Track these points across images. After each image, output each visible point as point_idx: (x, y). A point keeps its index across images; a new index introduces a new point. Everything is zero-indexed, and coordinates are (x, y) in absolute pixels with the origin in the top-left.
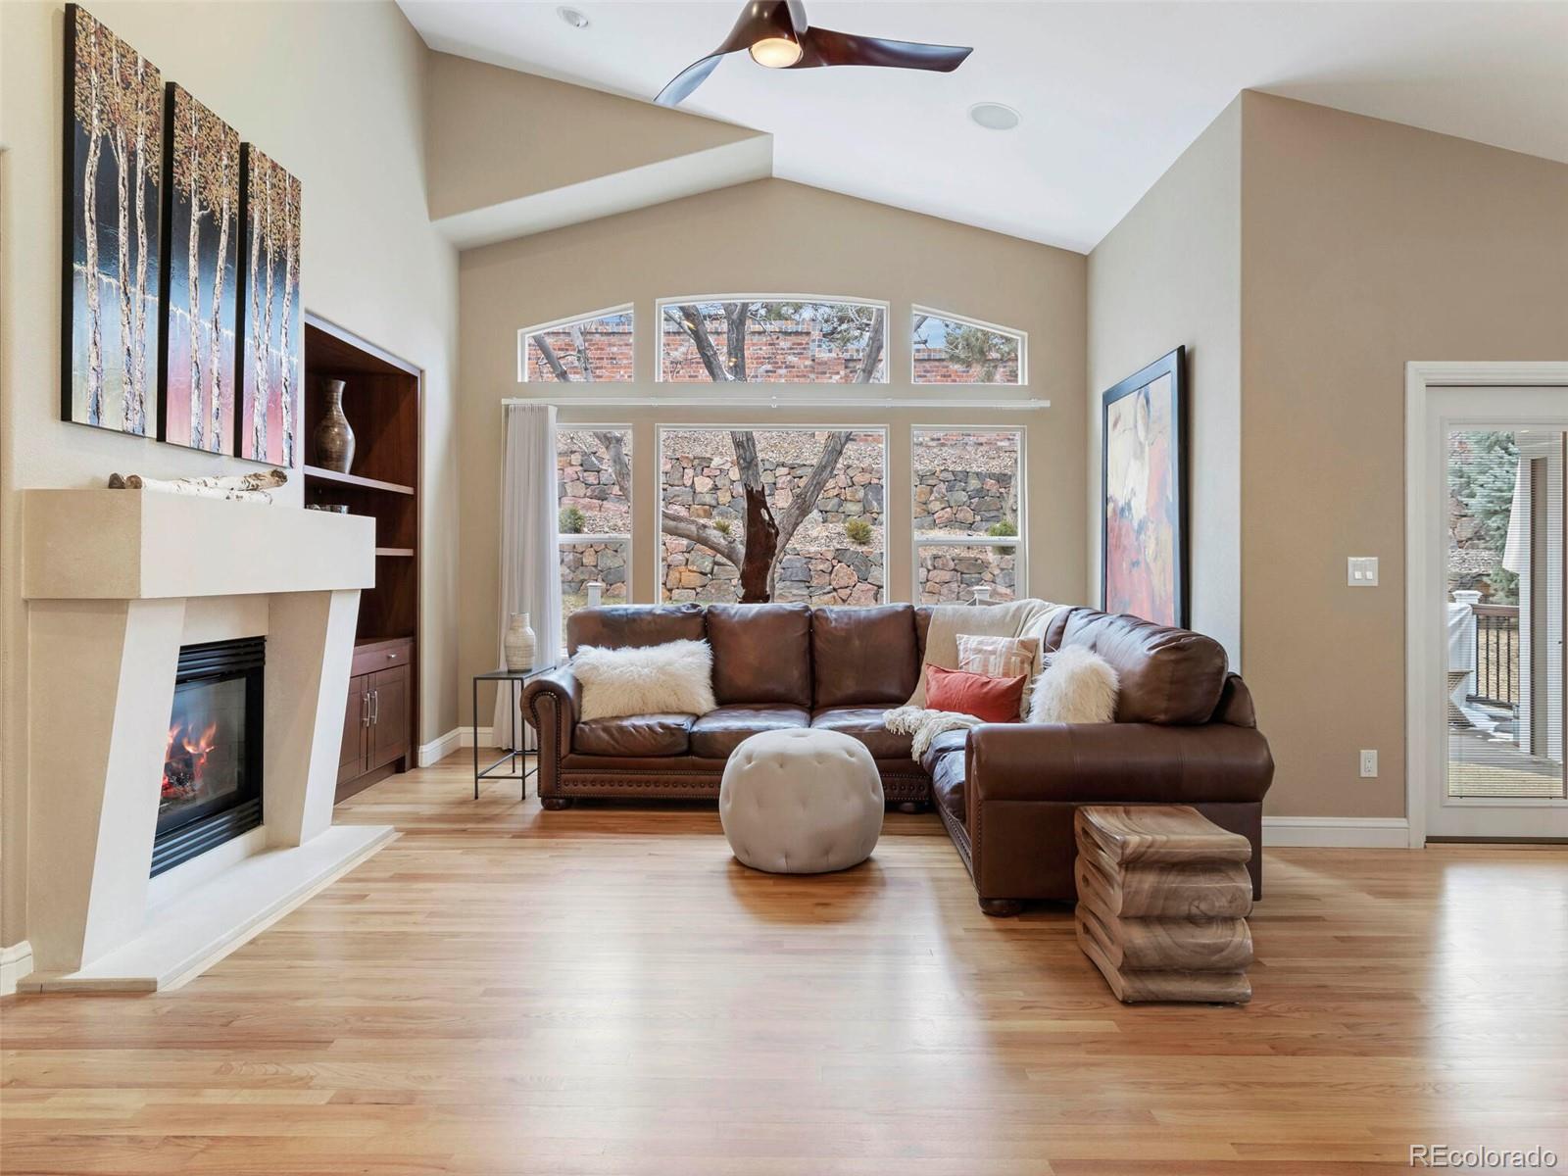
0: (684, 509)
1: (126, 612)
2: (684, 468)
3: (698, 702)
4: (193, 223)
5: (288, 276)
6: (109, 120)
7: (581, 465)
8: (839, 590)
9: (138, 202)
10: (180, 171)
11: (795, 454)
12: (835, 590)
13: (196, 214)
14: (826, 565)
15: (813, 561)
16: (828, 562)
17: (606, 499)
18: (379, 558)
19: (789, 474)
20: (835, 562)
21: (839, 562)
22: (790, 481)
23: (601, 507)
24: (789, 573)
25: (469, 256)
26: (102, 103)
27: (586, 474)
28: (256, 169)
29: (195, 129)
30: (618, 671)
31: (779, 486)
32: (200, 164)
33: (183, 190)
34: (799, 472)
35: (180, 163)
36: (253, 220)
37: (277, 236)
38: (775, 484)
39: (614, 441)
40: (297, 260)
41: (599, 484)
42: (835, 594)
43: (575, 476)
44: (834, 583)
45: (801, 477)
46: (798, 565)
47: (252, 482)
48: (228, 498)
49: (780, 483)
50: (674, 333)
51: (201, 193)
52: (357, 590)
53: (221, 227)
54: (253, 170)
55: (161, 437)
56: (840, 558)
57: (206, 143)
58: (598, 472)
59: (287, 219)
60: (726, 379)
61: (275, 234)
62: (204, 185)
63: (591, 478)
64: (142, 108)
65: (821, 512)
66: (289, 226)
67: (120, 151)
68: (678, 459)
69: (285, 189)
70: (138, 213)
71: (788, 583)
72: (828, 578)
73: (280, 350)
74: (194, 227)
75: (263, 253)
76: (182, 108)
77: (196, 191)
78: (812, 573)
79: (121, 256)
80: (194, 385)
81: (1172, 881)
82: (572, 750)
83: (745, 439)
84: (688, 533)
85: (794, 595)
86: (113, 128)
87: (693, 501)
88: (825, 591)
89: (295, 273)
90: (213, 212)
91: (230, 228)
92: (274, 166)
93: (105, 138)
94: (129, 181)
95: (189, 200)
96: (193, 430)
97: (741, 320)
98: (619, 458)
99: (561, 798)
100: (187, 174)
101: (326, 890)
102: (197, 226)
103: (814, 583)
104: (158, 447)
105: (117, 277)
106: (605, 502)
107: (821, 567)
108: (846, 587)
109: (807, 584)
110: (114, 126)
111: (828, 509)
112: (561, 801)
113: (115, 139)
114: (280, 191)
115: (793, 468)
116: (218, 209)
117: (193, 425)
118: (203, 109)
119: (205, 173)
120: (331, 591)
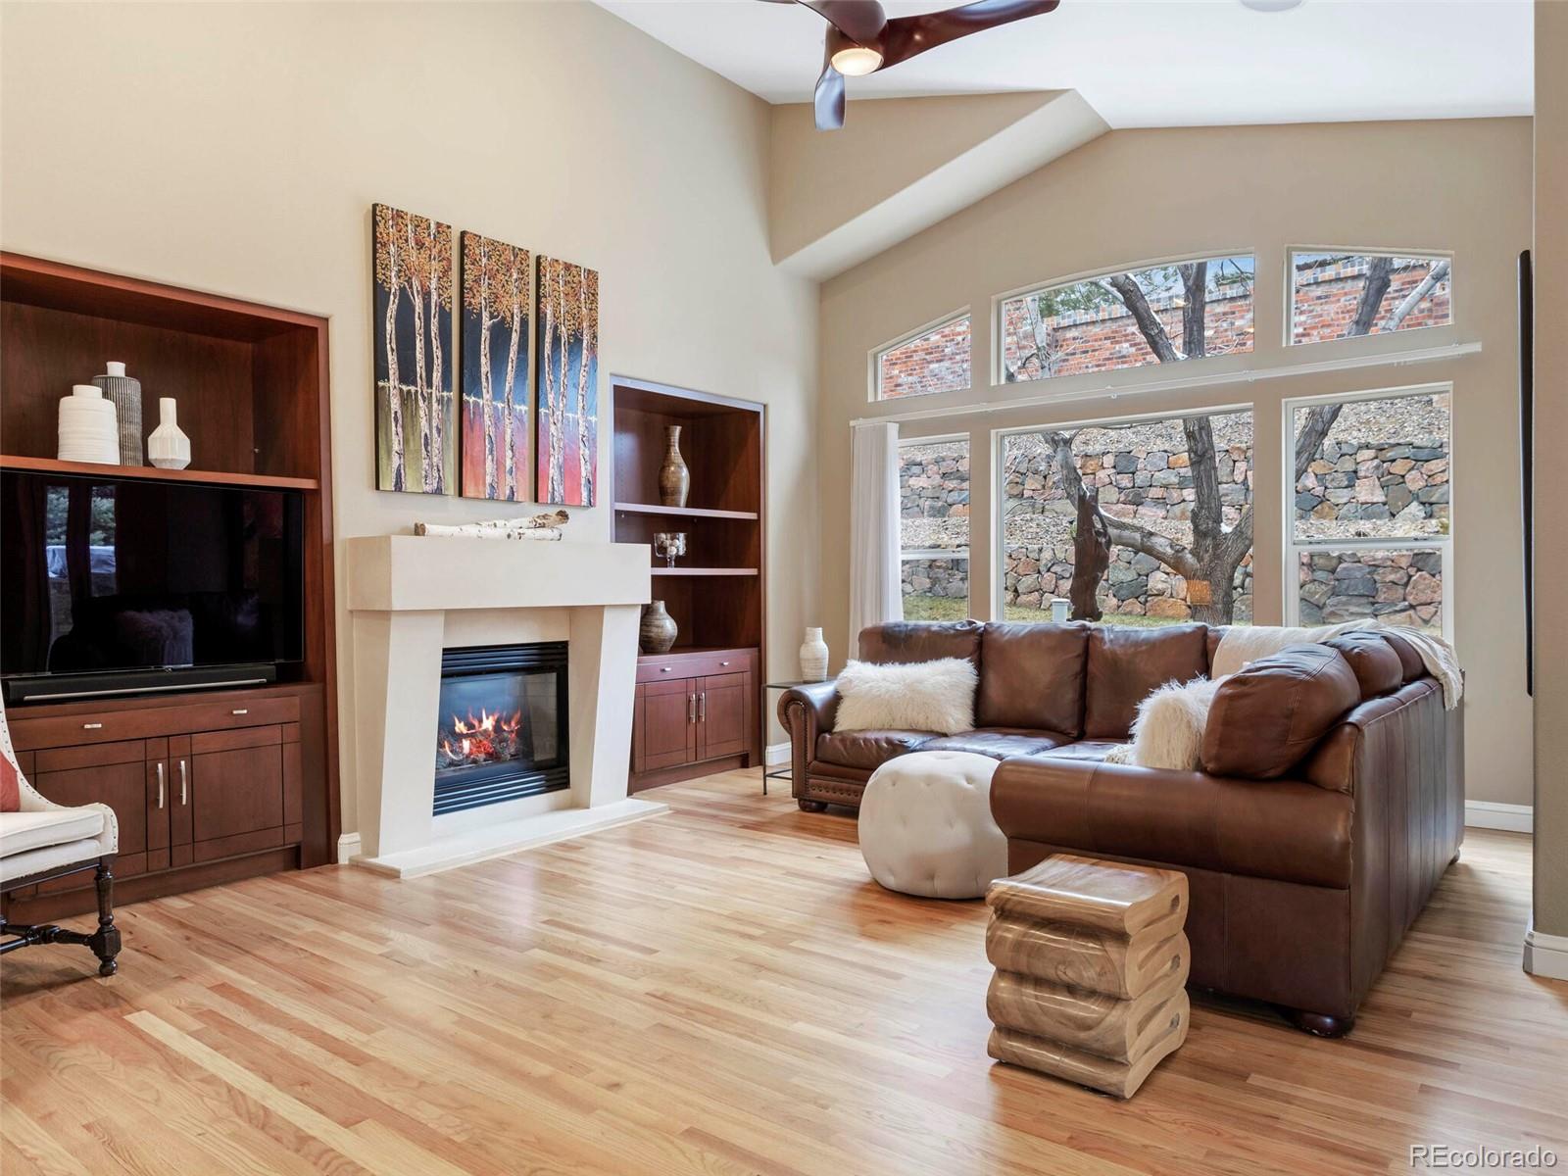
0: (1233, 510)
1: (390, 619)
2: (1234, 462)
3: (947, 722)
4: (483, 331)
5: (585, 352)
6: (406, 276)
7: (1114, 467)
8: (1418, 608)
9: (432, 327)
10: (471, 295)
11: (1392, 431)
12: (1412, 607)
13: (487, 322)
14: (1398, 575)
15: (1381, 571)
16: (1402, 571)
17: (1141, 504)
18: (654, 578)
19: (1376, 458)
20: (1412, 571)
21: (1419, 570)
22: (1377, 467)
23: (1135, 513)
24: (1344, 586)
25: (827, 287)
26: (399, 265)
27: (1118, 477)
28: (548, 276)
29: (484, 260)
30: (868, 685)
31: (1361, 474)
32: (489, 284)
33: (474, 308)
34: (1390, 454)
35: (471, 289)
36: (546, 315)
37: (572, 322)
38: (1355, 472)
39: (1062, 444)
40: (595, 337)
41: (1133, 487)
42: (1412, 612)
43: (1107, 480)
44: (1410, 598)
45: (1393, 461)
46: (1358, 575)
47: (539, 521)
48: (509, 536)
49: (1363, 470)
50: (1240, 297)
51: (491, 307)
52: (636, 605)
53: (512, 328)
54: (545, 276)
55: (460, 494)
56: (1419, 565)
57: (495, 268)
58: (1133, 473)
59: (583, 305)
60: (1175, 359)
61: (569, 321)
62: (495, 298)
63: (1125, 481)
64: (434, 259)
65: (1423, 504)
66: (584, 311)
67: (416, 295)
68: (1227, 451)
69: (580, 282)
70: (433, 335)
71: (1344, 599)
72: (1402, 591)
73: (576, 413)
74: (485, 334)
75: (556, 340)
76: (471, 248)
77: (486, 307)
78: (1378, 585)
79: (418, 369)
80: (487, 452)
81: (1041, 936)
82: (816, 758)
83: (1196, 428)
84: (1132, 541)
85: (1352, 614)
86: (409, 281)
87: (1246, 499)
88: (1397, 608)
89: (593, 348)
90: (504, 318)
91: (521, 326)
92: (568, 267)
93: (402, 290)
94: (424, 314)
95: (480, 315)
96: (487, 486)
97: (1197, 286)
98: (1067, 462)
99: (813, 801)
100: (477, 295)
101: (569, 840)
102: (488, 333)
103: (1381, 598)
104: (458, 500)
105: (416, 385)
106: (1140, 507)
107: (1392, 577)
108: (1430, 604)
109: (1371, 599)
110: (410, 278)
111: (1433, 500)
112: (814, 804)
113: (411, 287)
114: (574, 285)
115: (1381, 450)
116: (508, 314)
117: (487, 482)
118: (492, 243)
119: (495, 291)
120: (603, 606)
